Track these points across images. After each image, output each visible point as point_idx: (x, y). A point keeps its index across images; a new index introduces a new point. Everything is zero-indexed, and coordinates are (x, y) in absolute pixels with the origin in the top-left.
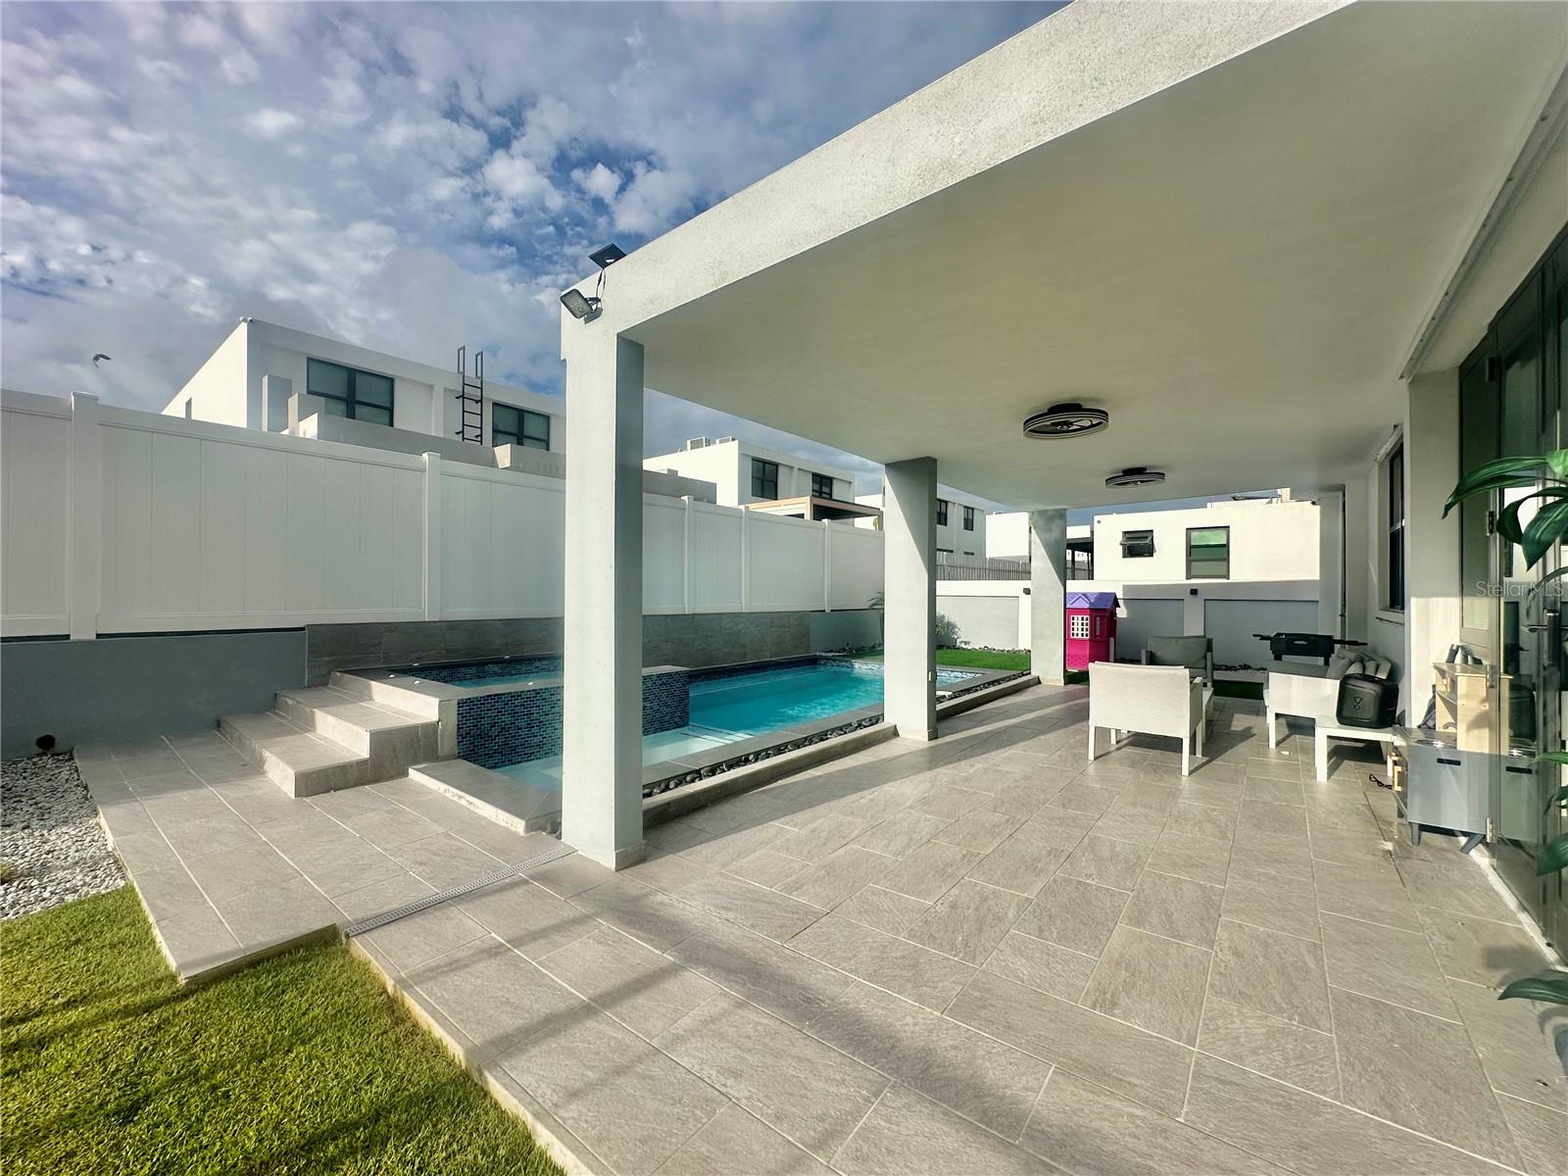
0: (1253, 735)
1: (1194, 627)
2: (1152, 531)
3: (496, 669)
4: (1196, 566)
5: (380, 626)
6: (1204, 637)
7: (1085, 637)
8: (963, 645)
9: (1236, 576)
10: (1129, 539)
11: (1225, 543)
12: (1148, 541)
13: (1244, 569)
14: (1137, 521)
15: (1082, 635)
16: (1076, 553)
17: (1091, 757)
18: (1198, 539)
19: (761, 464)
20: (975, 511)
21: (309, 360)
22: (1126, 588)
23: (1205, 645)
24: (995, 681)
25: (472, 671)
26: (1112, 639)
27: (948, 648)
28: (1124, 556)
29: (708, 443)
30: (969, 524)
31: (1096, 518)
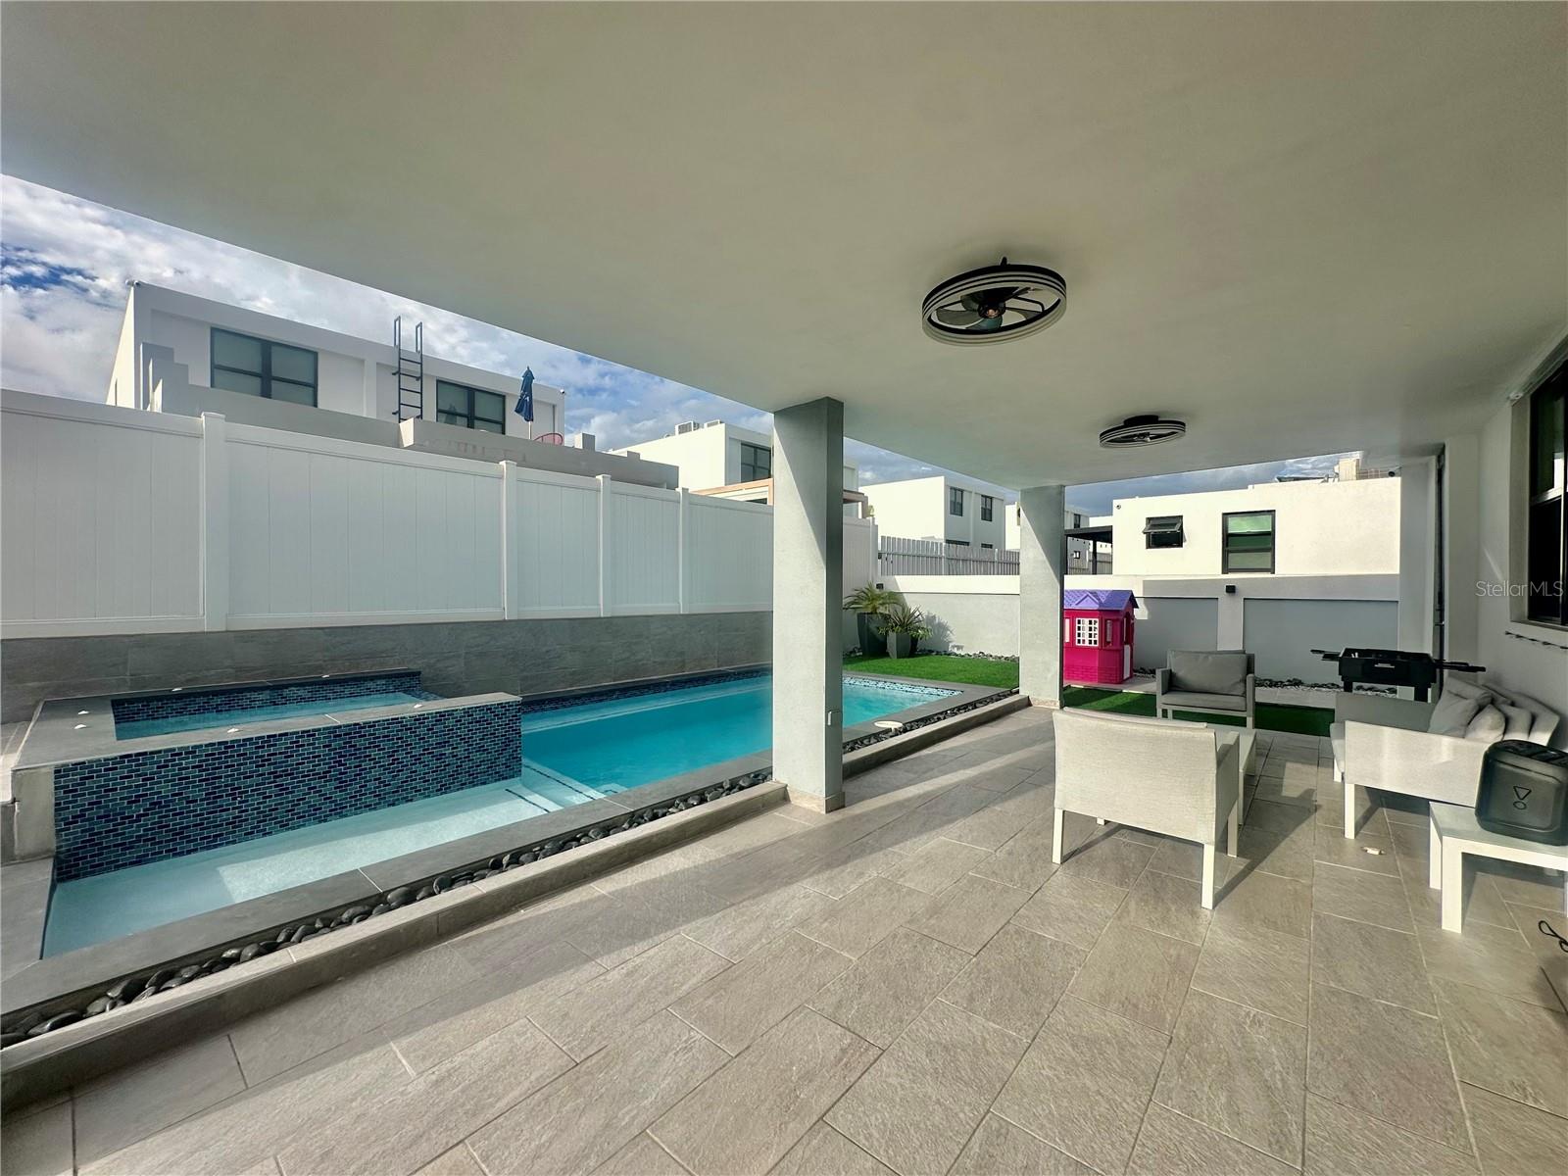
0: (1317, 808)
1: (1229, 637)
2: (1181, 517)
3: (302, 692)
4: (1235, 559)
5: (126, 640)
6: (1244, 652)
7: (1093, 645)
8: (955, 650)
9: (1281, 570)
10: (1154, 526)
11: (1270, 530)
12: (1176, 529)
13: (1295, 559)
14: (1164, 506)
15: (1090, 642)
16: (1098, 544)
17: (1057, 858)
18: (1238, 526)
19: (753, 449)
20: (994, 501)
21: (214, 330)
22: (1147, 584)
23: (1244, 665)
24: (970, 704)
25: (265, 695)
26: (1127, 648)
27: (938, 653)
28: (1149, 546)
29: (697, 426)
30: (987, 514)
31: (1116, 502)
